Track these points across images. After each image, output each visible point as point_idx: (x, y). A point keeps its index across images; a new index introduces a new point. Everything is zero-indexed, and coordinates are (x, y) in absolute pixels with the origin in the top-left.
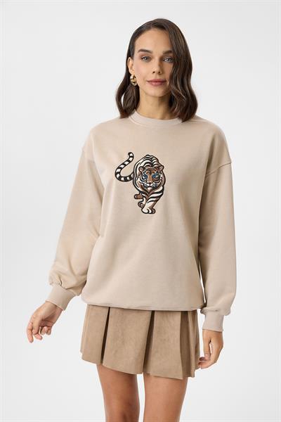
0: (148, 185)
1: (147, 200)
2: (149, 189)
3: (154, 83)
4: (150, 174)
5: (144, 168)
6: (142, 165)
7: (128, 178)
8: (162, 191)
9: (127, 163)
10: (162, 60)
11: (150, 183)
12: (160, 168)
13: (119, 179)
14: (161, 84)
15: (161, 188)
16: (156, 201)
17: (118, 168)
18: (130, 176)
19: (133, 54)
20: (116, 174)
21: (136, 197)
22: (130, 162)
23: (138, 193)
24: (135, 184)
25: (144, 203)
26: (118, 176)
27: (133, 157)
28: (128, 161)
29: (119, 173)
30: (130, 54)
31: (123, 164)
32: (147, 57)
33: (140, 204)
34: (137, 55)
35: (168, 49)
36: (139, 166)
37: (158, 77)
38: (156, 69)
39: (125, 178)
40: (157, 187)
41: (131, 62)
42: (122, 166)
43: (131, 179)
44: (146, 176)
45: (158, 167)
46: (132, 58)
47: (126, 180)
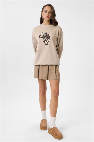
6: (45, 35)
8: (49, 40)
10: (49, 12)
11: (46, 38)
12: (48, 35)
13: (40, 38)
16: (48, 42)
20: (39, 37)
21: (44, 41)
24: (43, 39)
28: (42, 34)
30: (42, 11)
32: (46, 12)
33: (45, 43)
34: (44, 11)
35: (51, 10)
37: (48, 16)
38: (48, 14)
40: (48, 39)
41: (42, 13)
47: (41, 38)
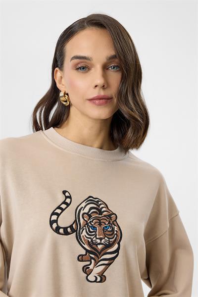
0: (99, 241)
1: (96, 263)
2: (100, 247)
3: (97, 102)
4: (100, 224)
5: (90, 216)
6: (86, 210)
7: (69, 230)
8: (117, 251)
9: (64, 206)
11: (101, 239)
13: (57, 230)
14: (106, 103)
15: (116, 246)
16: (109, 265)
17: (53, 214)
18: (71, 227)
19: (62, 64)
20: (51, 223)
21: (80, 258)
22: (68, 205)
23: (84, 252)
24: (78, 238)
25: (91, 267)
26: (55, 225)
27: (70, 197)
28: (64, 203)
29: (56, 221)
30: (58, 63)
31: (59, 208)
36: (82, 212)
37: (102, 93)
38: (100, 81)
39: (65, 229)
40: (110, 245)
41: (59, 74)
42: (59, 211)
43: (73, 231)
44: (94, 228)
45: (109, 216)
46: (61, 68)
47: (66, 233)
